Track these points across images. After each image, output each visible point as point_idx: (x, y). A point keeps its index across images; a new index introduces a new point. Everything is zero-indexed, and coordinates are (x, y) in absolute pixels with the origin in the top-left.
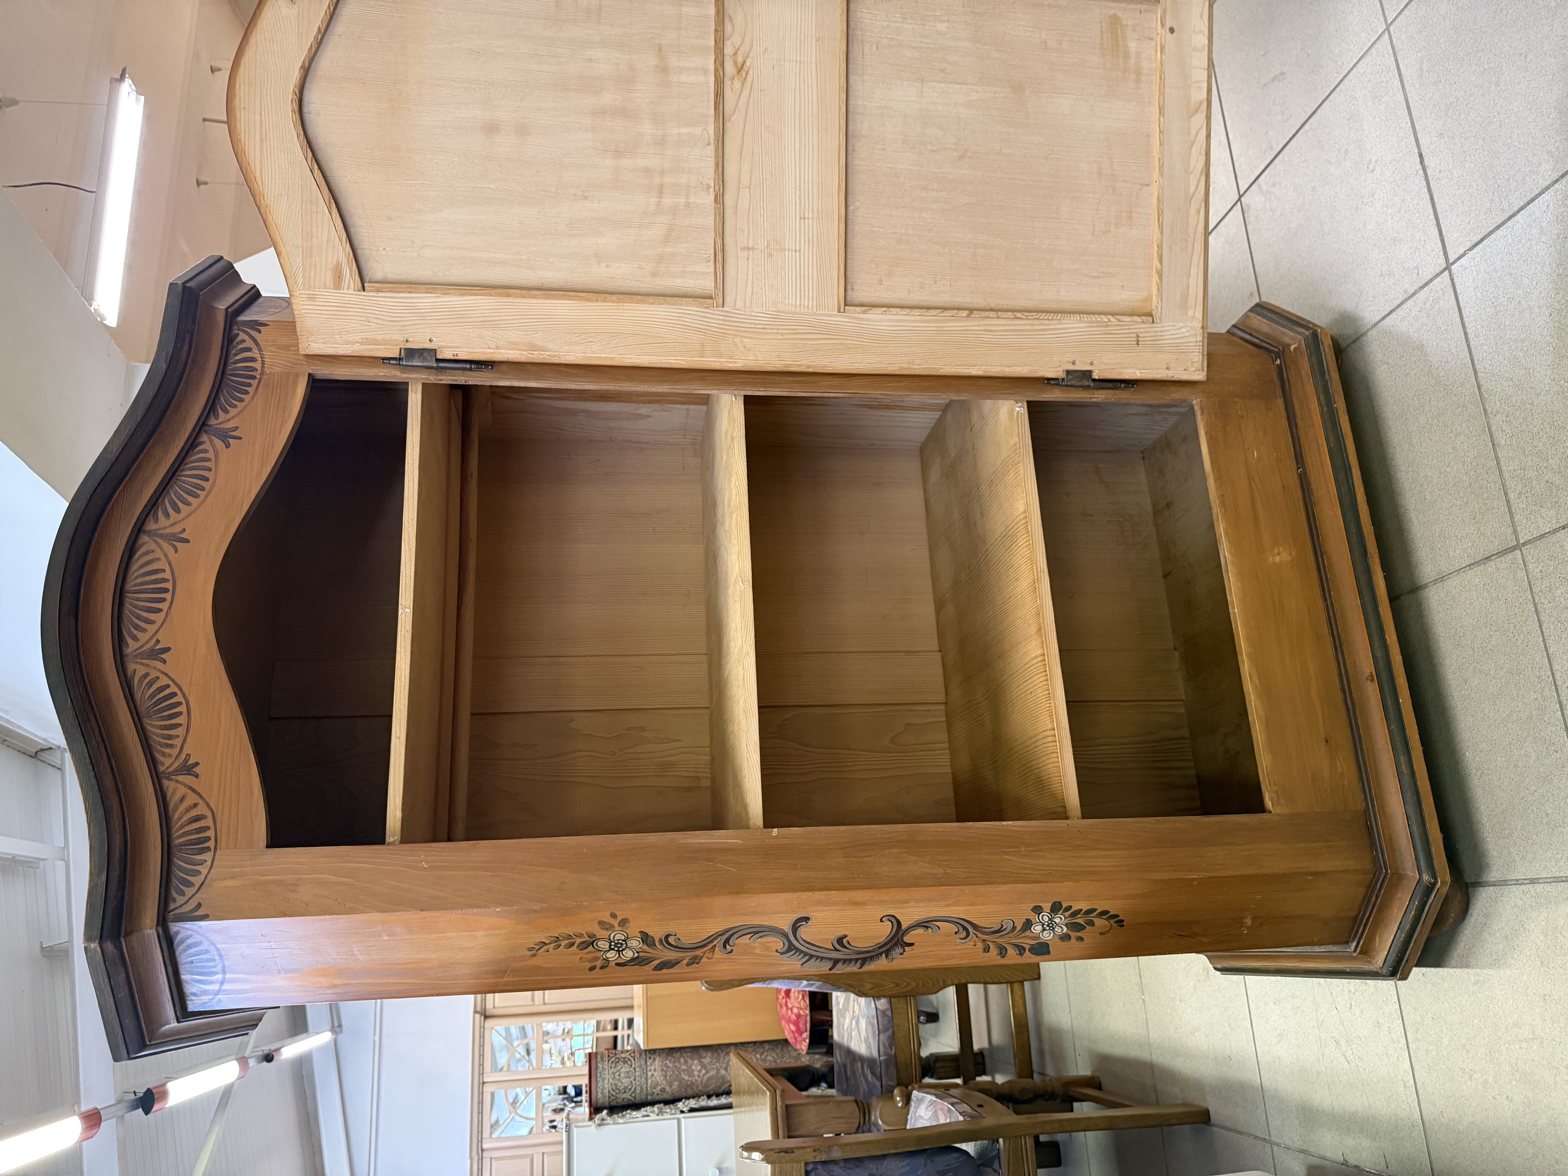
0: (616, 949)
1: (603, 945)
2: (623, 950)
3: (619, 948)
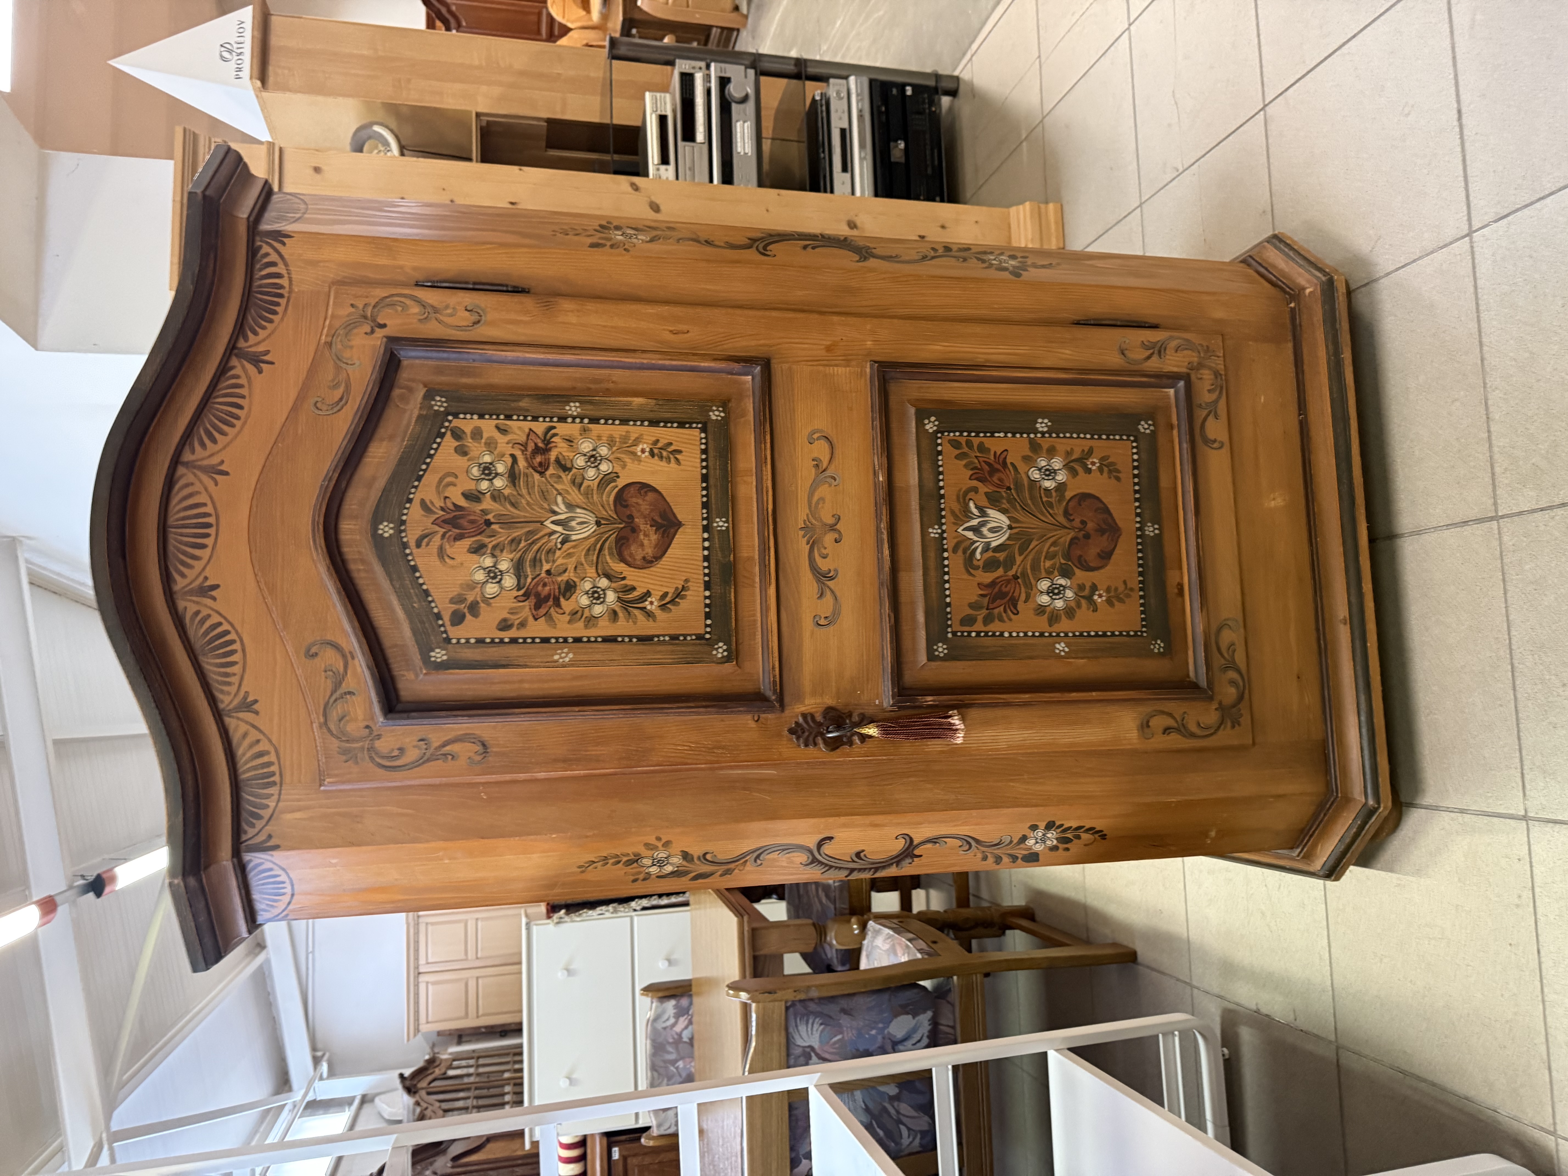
0: (658, 864)
1: (647, 861)
2: (665, 865)
3: (660, 864)
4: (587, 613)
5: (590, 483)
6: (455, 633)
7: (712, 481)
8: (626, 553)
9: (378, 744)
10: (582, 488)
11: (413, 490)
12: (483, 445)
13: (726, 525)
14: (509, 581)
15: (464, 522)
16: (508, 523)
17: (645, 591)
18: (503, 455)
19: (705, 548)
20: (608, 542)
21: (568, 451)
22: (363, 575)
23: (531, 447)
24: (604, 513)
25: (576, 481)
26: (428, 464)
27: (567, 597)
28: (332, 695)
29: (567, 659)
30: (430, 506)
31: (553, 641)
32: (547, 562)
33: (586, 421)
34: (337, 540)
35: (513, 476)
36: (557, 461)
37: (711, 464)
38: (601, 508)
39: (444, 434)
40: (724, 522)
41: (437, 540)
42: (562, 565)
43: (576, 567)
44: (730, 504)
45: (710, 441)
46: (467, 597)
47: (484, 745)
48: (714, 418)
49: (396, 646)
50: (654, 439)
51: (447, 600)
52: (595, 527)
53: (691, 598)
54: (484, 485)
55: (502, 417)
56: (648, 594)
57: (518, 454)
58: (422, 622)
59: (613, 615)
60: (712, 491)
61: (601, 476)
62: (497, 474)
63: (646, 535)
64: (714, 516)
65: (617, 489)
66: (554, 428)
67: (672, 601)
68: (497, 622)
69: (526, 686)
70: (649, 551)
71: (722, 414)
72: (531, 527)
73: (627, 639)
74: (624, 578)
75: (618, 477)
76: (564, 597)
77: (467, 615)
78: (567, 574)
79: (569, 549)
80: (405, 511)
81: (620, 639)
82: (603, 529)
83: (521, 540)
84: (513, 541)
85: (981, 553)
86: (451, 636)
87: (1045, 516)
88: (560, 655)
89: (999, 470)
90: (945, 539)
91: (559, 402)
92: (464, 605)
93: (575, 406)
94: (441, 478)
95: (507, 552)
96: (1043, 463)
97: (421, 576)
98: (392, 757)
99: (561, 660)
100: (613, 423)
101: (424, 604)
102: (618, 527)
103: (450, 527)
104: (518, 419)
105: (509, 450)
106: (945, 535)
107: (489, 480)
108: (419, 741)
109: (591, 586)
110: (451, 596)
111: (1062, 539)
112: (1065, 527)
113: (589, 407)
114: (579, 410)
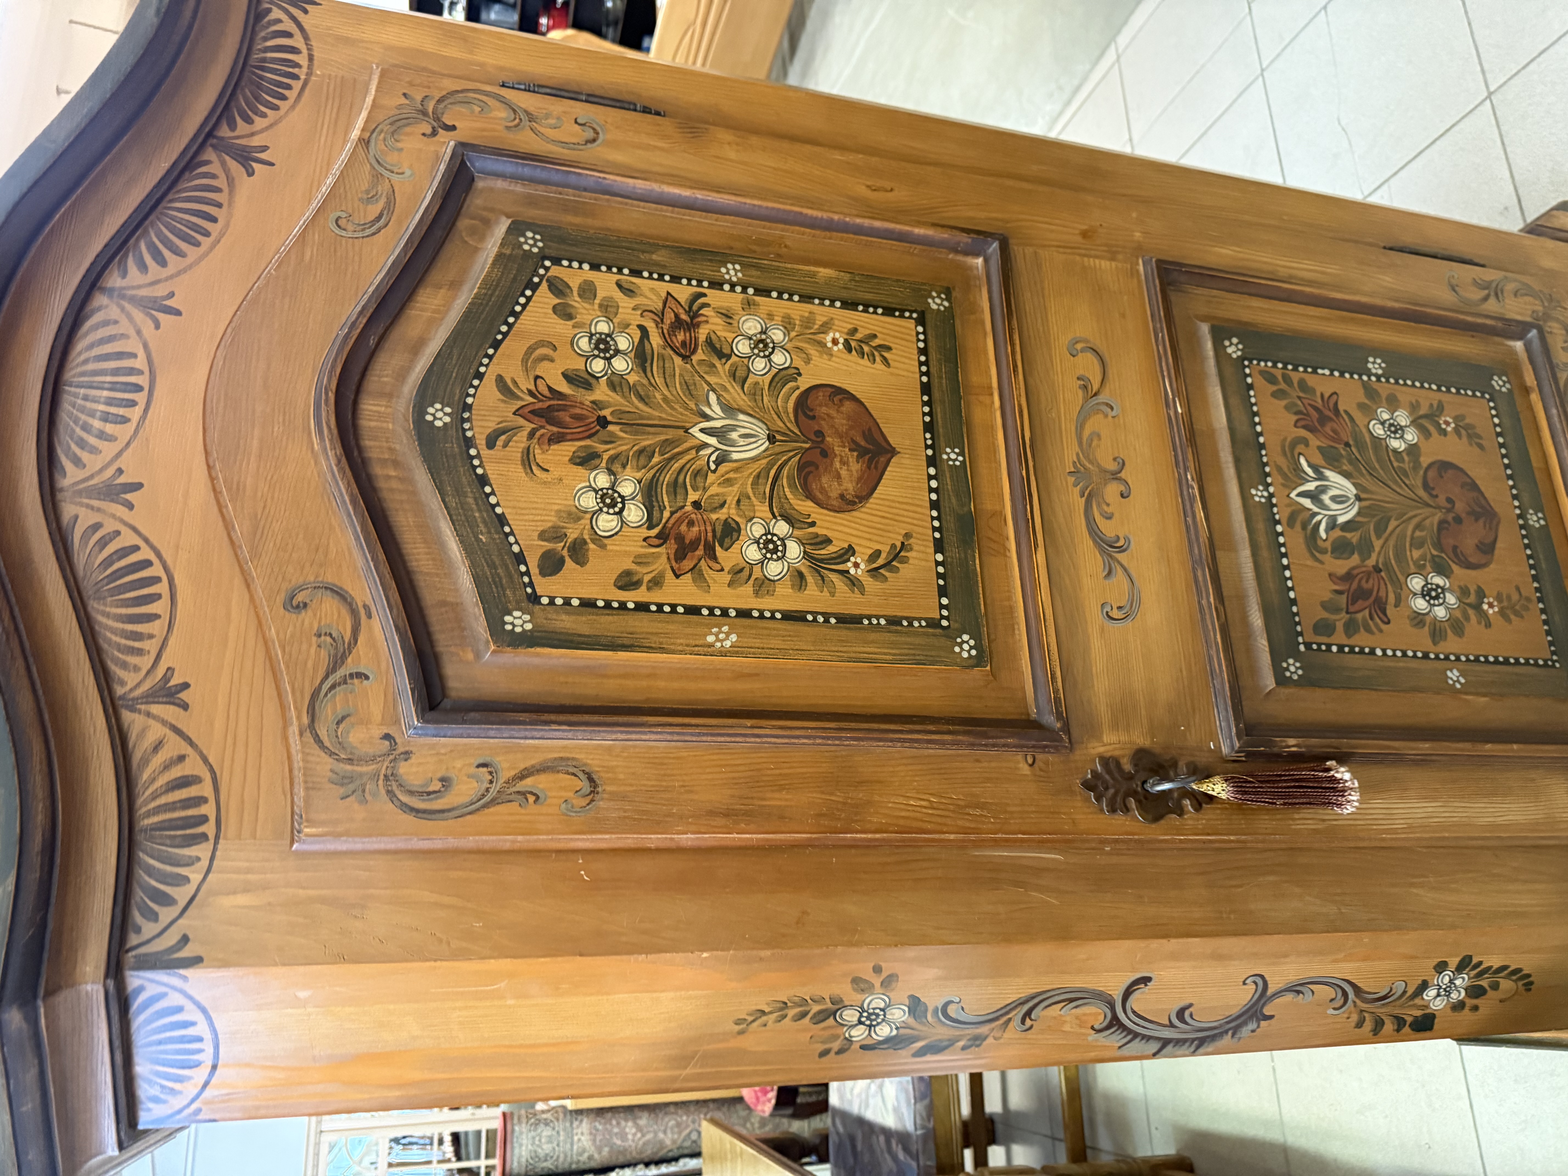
0: (868, 1022)
1: (850, 1016)
2: (878, 1024)
3: (871, 1020)
4: (757, 573)
6: (545, 586)
7: (936, 394)
8: (814, 487)
9: (404, 769)
10: (746, 386)
11: (485, 361)
12: (596, 307)
13: (960, 458)
14: (635, 513)
15: (565, 417)
16: (634, 425)
17: (846, 546)
18: (627, 326)
19: (931, 490)
20: (787, 468)
21: (725, 330)
22: (395, 484)
23: (669, 317)
24: (781, 425)
25: (738, 374)
26: (510, 326)
27: (726, 545)
28: (326, 677)
29: (728, 644)
30: (512, 386)
31: (705, 612)
32: (695, 489)
33: (751, 291)
34: (355, 426)
35: (642, 357)
36: (709, 342)
37: (933, 370)
38: (775, 417)
39: (539, 284)
40: (958, 454)
41: (520, 440)
42: (717, 495)
43: (739, 501)
44: (965, 430)
45: (929, 337)
46: (569, 532)
47: (591, 780)
48: (935, 307)
49: (444, 603)
50: (850, 326)
51: (535, 535)
52: (767, 443)
53: (916, 562)
54: (598, 365)
55: (626, 271)
56: (850, 551)
57: (650, 326)
58: (492, 566)
59: (798, 580)
60: (938, 409)
61: (774, 371)
62: (617, 352)
63: (843, 463)
64: (943, 444)
65: (797, 393)
66: (705, 295)
67: (887, 565)
68: (615, 576)
69: (661, 684)
70: (849, 486)
71: (946, 304)
72: (670, 434)
73: (821, 619)
74: (813, 524)
75: (800, 374)
76: (721, 546)
77: (568, 560)
78: (724, 510)
79: (727, 473)
80: (472, 391)
81: (810, 617)
82: (778, 448)
83: (654, 452)
84: (641, 452)
85: (1327, 531)
86: (539, 592)
87: (1400, 487)
88: (717, 635)
89: (1331, 419)
90: (1275, 505)
91: (711, 261)
92: (562, 544)
93: (734, 269)
94: (530, 348)
95: (632, 468)
96: (1386, 416)
97: (493, 493)
98: (429, 793)
99: (719, 644)
100: (790, 299)
101: (496, 536)
102: (801, 448)
103: (542, 421)
104: (650, 277)
105: (636, 319)
106: (1274, 501)
107: (605, 358)
108: (479, 766)
109: (763, 532)
110: (540, 529)
111: (1427, 522)
112: (1428, 505)
113: (754, 272)
114: (740, 275)
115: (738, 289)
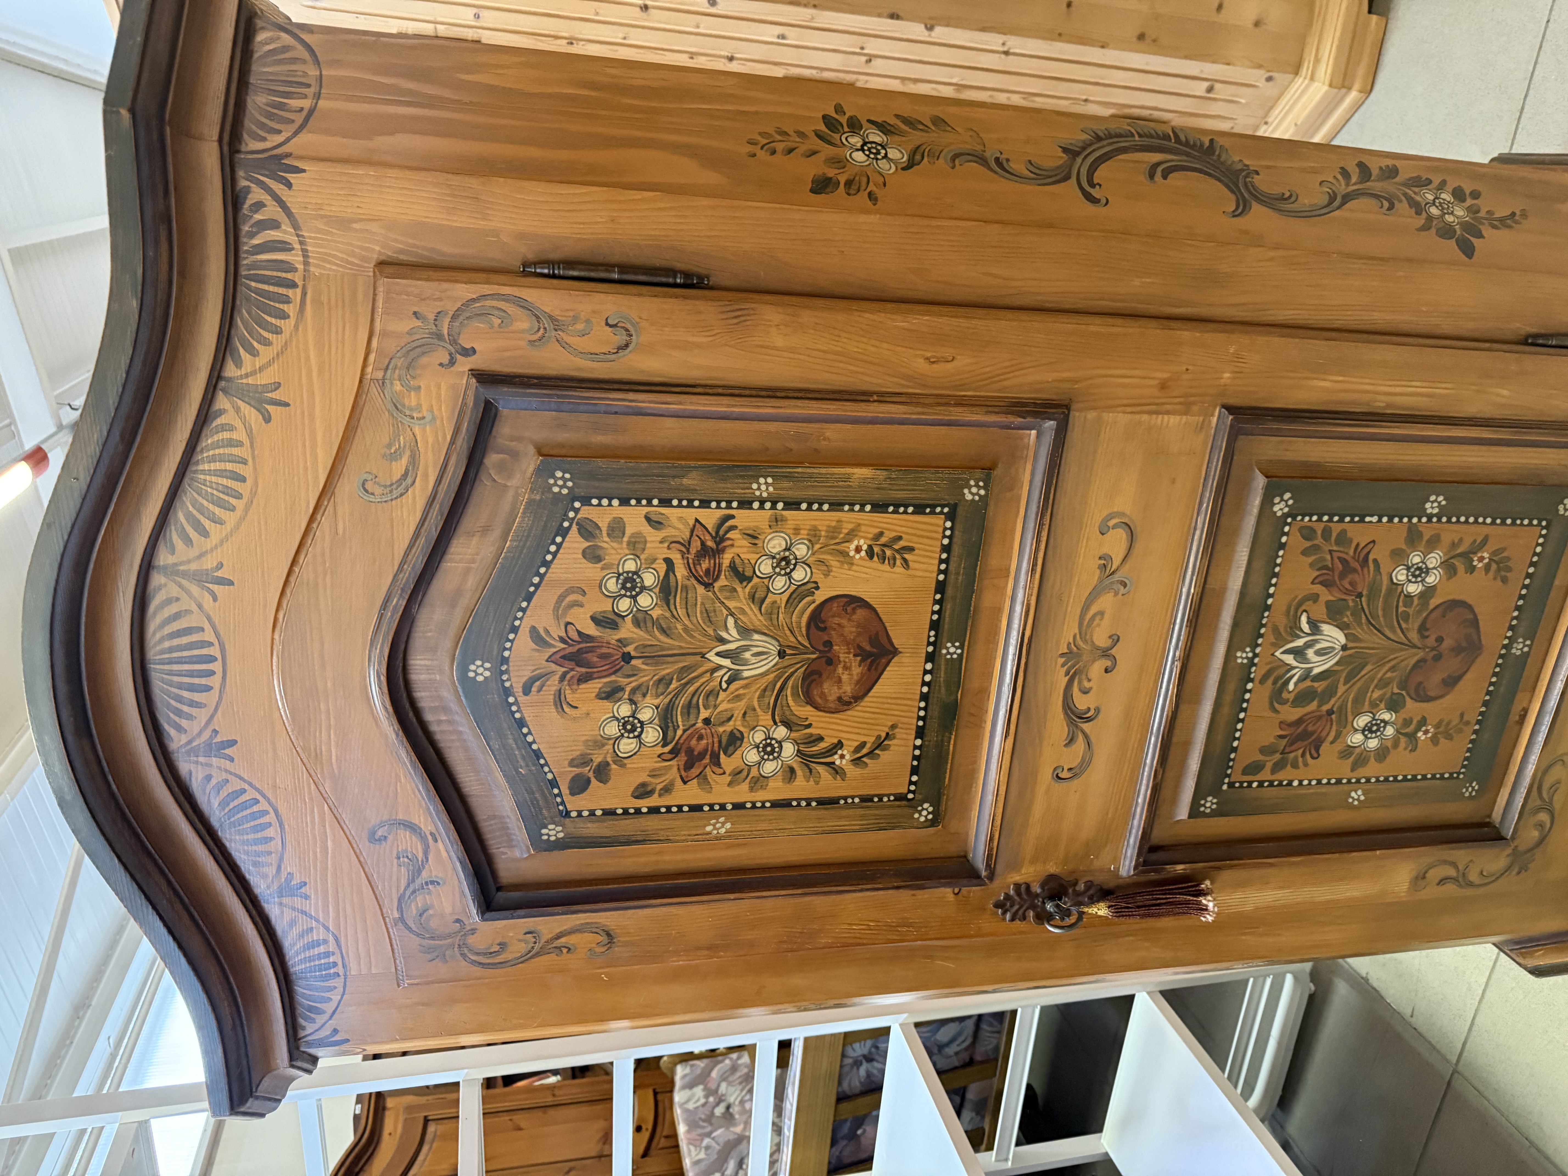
4: (754, 772)
5: (777, 598)
6: (574, 804)
7: (949, 591)
8: (815, 692)
10: (764, 606)
11: (520, 614)
12: (625, 545)
13: (959, 651)
14: (652, 735)
15: (592, 657)
16: (654, 657)
17: (836, 741)
18: (654, 560)
19: (924, 683)
20: (793, 679)
21: (749, 552)
22: (446, 727)
23: (696, 545)
24: (792, 639)
25: (757, 596)
26: (542, 576)
27: (729, 752)
28: (408, 886)
29: (723, 831)
30: (544, 636)
31: (706, 808)
32: (706, 707)
33: (780, 505)
34: (407, 683)
35: (666, 590)
36: (733, 567)
37: (952, 568)
38: (788, 632)
39: (569, 528)
40: (957, 648)
41: (553, 684)
42: (726, 710)
43: (745, 714)
44: (970, 623)
45: (957, 533)
46: (593, 757)
47: (608, 934)
48: (969, 497)
49: (494, 817)
50: (876, 531)
51: (566, 762)
52: (777, 658)
53: (897, 748)
54: (624, 605)
55: (655, 502)
56: (840, 745)
57: (676, 558)
58: (531, 792)
59: (789, 774)
60: (948, 606)
61: (793, 587)
62: (643, 588)
63: (846, 668)
64: (944, 640)
65: (813, 606)
66: (732, 517)
67: (870, 754)
68: (632, 789)
70: (848, 689)
71: (982, 492)
72: (688, 661)
73: (804, 803)
74: (809, 726)
75: (817, 588)
76: (725, 753)
77: (593, 780)
78: (731, 723)
79: (737, 690)
80: (508, 645)
81: (794, 803)
82: (787, 661)
83: (672, 679)
84: (660, 681)
85: (1296, 684)
86: (569, 808)
87: (1394, 632)
88: (714, 825)
89: (1355, 570)
90: (1255, 665)
91: (742, 477)
92: (588, 768)
93: (766, 483)
94: (560, 596)
95: (652, 696)
96: (1417, 560)
97: (530, 733)
98: (491, 953)
99: (715, 832)
100: (820, 509)
101: (533, 768)
102: (809, 658)
103: (572, 665)
104: (680, 505)
105: (663, 552)
106: (1256, 660)
107: (631, 597)
108: (526, 934)
109: (763, 737)
110: (571, 757)
111: (1405, 662)
112: (1415, 646)
113: (786, 484)
114: (771, 489)
115: (768, 505)
